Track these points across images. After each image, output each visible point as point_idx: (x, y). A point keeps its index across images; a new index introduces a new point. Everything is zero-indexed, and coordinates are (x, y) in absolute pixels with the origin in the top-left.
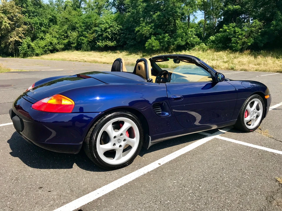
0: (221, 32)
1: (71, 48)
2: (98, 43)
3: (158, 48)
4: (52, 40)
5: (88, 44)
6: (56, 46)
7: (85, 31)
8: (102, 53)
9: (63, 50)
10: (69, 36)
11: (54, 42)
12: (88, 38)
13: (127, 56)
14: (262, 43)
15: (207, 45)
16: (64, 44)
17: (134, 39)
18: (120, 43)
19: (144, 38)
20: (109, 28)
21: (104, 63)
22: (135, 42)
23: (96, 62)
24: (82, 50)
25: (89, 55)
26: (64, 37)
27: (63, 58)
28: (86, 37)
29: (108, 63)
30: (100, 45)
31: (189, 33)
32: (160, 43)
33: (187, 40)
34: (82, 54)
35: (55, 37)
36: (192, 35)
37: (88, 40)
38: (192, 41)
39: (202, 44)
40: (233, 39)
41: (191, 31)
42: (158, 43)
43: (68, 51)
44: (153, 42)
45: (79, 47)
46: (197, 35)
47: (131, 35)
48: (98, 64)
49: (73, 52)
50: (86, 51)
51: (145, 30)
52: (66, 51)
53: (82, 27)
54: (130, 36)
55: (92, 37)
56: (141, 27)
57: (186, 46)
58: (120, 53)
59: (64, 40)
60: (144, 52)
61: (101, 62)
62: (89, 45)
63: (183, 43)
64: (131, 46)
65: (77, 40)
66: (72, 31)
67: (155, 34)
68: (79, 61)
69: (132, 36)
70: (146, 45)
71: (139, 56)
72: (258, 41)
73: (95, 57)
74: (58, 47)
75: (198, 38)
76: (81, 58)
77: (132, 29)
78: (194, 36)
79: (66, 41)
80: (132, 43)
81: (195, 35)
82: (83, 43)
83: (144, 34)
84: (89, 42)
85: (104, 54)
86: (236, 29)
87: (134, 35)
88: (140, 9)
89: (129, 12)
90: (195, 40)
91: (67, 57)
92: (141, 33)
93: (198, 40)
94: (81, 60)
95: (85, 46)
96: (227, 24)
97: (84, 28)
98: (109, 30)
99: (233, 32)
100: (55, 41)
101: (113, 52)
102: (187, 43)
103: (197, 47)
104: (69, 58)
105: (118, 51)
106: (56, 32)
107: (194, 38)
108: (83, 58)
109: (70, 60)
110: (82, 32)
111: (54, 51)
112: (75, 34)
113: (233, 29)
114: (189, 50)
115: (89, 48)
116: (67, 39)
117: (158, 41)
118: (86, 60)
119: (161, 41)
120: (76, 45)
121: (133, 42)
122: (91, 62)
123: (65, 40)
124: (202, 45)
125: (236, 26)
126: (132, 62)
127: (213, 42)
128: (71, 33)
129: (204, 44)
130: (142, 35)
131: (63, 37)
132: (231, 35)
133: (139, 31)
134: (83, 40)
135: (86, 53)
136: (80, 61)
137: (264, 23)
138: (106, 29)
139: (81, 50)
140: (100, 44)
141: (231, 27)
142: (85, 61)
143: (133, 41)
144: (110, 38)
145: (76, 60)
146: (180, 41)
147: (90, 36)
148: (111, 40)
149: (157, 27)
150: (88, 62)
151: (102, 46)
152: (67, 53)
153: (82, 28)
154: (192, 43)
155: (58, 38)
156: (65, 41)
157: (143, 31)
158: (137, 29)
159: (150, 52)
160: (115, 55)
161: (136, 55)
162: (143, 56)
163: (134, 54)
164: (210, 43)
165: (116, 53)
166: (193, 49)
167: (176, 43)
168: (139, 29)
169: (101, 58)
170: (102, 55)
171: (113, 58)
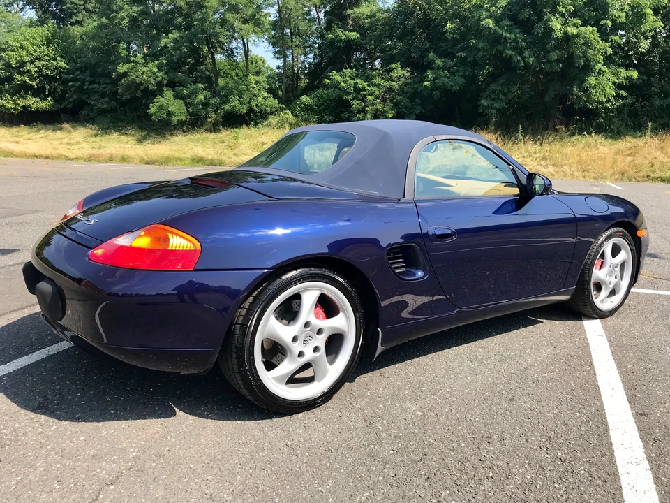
0: (326, 87)
2: (1, 101)
3: (184, 118)
8: (15, 130)
13: (99, 138)
14: (412, 113)
15: (296, 116)
18: (66, 103)
19: (139, 94)
20: (32, 62)
21: (36, 157)
22: (114, 104)
29: (47, 158)
30: (9, 106)
31: (254, 85)
32: (187, 105)
33: (249, 102)
36: (259, 90)
38: (262, 105)
39: (285, 114)
40: (353, 102)
41: (257, 82)
42: (183, 106)
44: (168, 103)
46: (270, 91)
47: (99, 83)
48: (16, 159)
51: (143, 73)
54: (95, 86)
56: (132, 64)
57: (249, 116)
58: (72, 130)
60: (141, 128)
61: (24, 155)
63: (243, 109)
64: (103, 112)
67: (172, 85)
69: (102, 86)
70: (152, 110)
71: (130, 138)
72: (404, 110)
75: (274, 98)
77: (100, 70)
78: (265, 94)
80: (105, 106)
81: (268, 93)
83: (141, 84)
85: (23, 132)
86: (359, 81)
87: (107, 84)
88: (122, 18)
89: (78, 23)
90: (270, 103)
92: (134, 82)
93: (275, 102)
96: (339, 70)
98: (32, 68)
99: (352, 89)
101: (51, 127)
102: (251, 110)
103: (273, 120)
105: (66, 126)
107: (265, 98)
113: (352, 82)
114: (256, 124)
117: (182, 101)
119: (189, 101)
121: (107, 103)
124: (287, 116)
125: (357, 76)
126: (121, 153)
127: (308, 108)
129: (290, 113)
130: (135, 86)
132: (350, 93)
133: (125, 74)
137: (412, 74)
138: (22, 64)
140: (7, 103)
141: (348, 78)
143: (107, 99)
144: (36, 87)
146: (236, 104)
148: (39, 93)
149: (174, 66)
151: (15, 109)
154: (261, 110)
157: (137, 77)
158: (122, 68)
159: (161, 128)
160: (59, 134)
161: (123, 134)
162: (145, 138)
163: (116, 134)
164: (302, 110)
165: (61, 129)
166: (266, 123)
167: (227, 107)
168: (128, 68)
169: (18, 143)
170: (17, 136)
171: (57, 143)
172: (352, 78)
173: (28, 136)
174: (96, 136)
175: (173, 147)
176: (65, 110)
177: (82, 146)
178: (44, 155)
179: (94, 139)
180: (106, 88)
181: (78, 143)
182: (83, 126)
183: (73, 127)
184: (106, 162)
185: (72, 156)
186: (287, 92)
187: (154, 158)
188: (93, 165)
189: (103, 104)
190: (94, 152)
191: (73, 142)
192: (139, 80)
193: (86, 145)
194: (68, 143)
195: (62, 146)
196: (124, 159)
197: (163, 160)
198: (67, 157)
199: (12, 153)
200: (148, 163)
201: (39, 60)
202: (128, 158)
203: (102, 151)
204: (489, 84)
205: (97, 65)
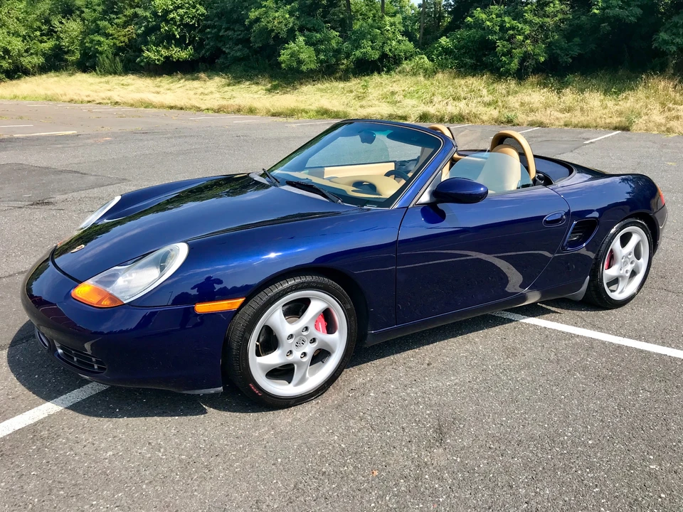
0: (469, 27)
1: (67, 66)
2: (146, 54)
3: (313, 66)
4: (9, 43)
5: (115, 55)
6: (22, 59)
7: (103, 19)
8: (158, 79)
9: (43, 69)
10: (56, 32)
11: (14, 49)
12: (115, 38)
13: (231, 88)
14: (567, 55)
15: (432, 60)
16: (44, 54)
17: (246, 42)
18: (203, 52)
19: (272, 42)
20: (175, 11)
21: (171, 108)
22: (246, 51)
23: (148, 105)
24: (100, 71)
25: (123, 85)
26: (41, 35)
27: (49, 93)
28: (107, 36)
29: (181, 109)
30: (153, 57)
31: (388, 28)
32: (318, 52)
33: (382, 47)
34: (100, 83)
35: (16, 34)
36: (394, 33)
37: (115, 44)
38: (396, 49)
39: (420, 59)
40: (499, 43)
41: (392, 24)
42: (313, 54)
43: (57, 74)
44: (299, 50)
45: (88, 63)
46: (405, 33)
47: (233, 30)
48: (154, 110)
49: (73, 77)
50: (111, 74)
51: (274, 19)
52: (52, 74)
53: (97, 7)
54: (230, 33)
55: (125, 36)
56: (264, 9)
57: (382, 62)
58: (207, 79)
59: (41, 42)
60: (272, 77)
61: (162, 106)
62: (118, 59)
63: (375, 55)
64: (237, 60)
65: (82, 43)
66: (64, 17)
67: (301, 30)
68: (97, 102)
69: (236, 33)
70: (282, 58)
71: (260, 87)
72: (558, 51)
73: (138, 90)
74: (26, 61)
75: (410, 41)
76: (103, 95)
77: (235, 16)
78: (400, 37)
79: (48, 45)
80: (239, 54)
81: (403, 36)
82: (101, 53)
83: (273, 30)
84: (118, 50)
85: (164, 82)
86: (506, 19)
87: (241, 31)
90: (404, 47)
91: (62, 92)
92: (265, 28)
93: (410, 46)
94: (103, 99)
95: (107, 61)
96: (484, 7)
97: (99, 9)
98: (175, 16)
99: (498, 28)
100: (17, 45)
101: (188, 76)
102: (384, 56)
103: (407, 65)
104: (65, 95)
105: (202, 75)
106: (18, 19)
107: (399, 42)
108: (109, 94)
109: (71, 101)
110: (94, 21)
111: (16, 73)
112: (74, 26)
113: (499, 20)
114: (388, 72)
115: (120, 66)
116: (49, 39)
117: (312, 48)
118: (117, 99)
119: (319, 47)
120: (78, 55)
121: (240, 50)
122: (132, 105)
123: (45, 42)
124: (422, 60)
125: (505, 13)
126: (249, 104)
127: (446, 51)
128: (61, 23)
129: (426, 58)
130: (266, 32)
131: (38, 33)
132: (495, 33)
133: (258, 20)
134: (99, 43)
135: (115, 80)
136: (100, 103)
137: (572, 7)
138: (166, 12)
139: (95, 70)
140: (152, 54)
141: (494, 16)
142: (117, 103)
143: (240, 46)
144: (178, 36)
145: (89, 99)
146: (368, 50)
147: (119, 34)
148: (181, 43)
149: (305, 10)
150: (125, 103)
151: (158, 60)
152: (56, 79)
153: (95, 10)
154: (395, 56)
155: (24, 38)
156: (45, 44)
157: (268, 22)
158: (253, 14)
159: (290, 77)
160: (196, 84)
161: (254, 84)
162: (274, 88)
163: (248, 83)
164: (440, 54)
165: (197, 79)
166: (399, 69)
167: (358, 53)
168: (260, 14)
169: (158, 93)
170: (159, 87)
171: (192, 93)
172: (498, 16)
173: (167, 86)
174: (229, 85)
175: (302, 98)
176: (203, 59)
177: (213, 96)
178: (179, 106)
179: (226, 88)
180: (240, 35)
181: (212, 93)
182: (218, 75)
183: (208, 77)
184: (235, 113)
185: (203, 107)
186: (424, 34)
187: (280, 110)
188: (222, 116)
189: (238, 51)
190: (224, 103)
191: (206, 92)
192: (270, 26)
193: (217, 95)
194: (202, 93)
195: (197, 96)
196: (252, 111)
197: (289, 112)
198: (199, 108)
199: (151, 104)
200: (274, 115)
201: (181, 8)
202: (256, 109)
203: (231, 102)
204: (670, 17)
205: (232, 11)
